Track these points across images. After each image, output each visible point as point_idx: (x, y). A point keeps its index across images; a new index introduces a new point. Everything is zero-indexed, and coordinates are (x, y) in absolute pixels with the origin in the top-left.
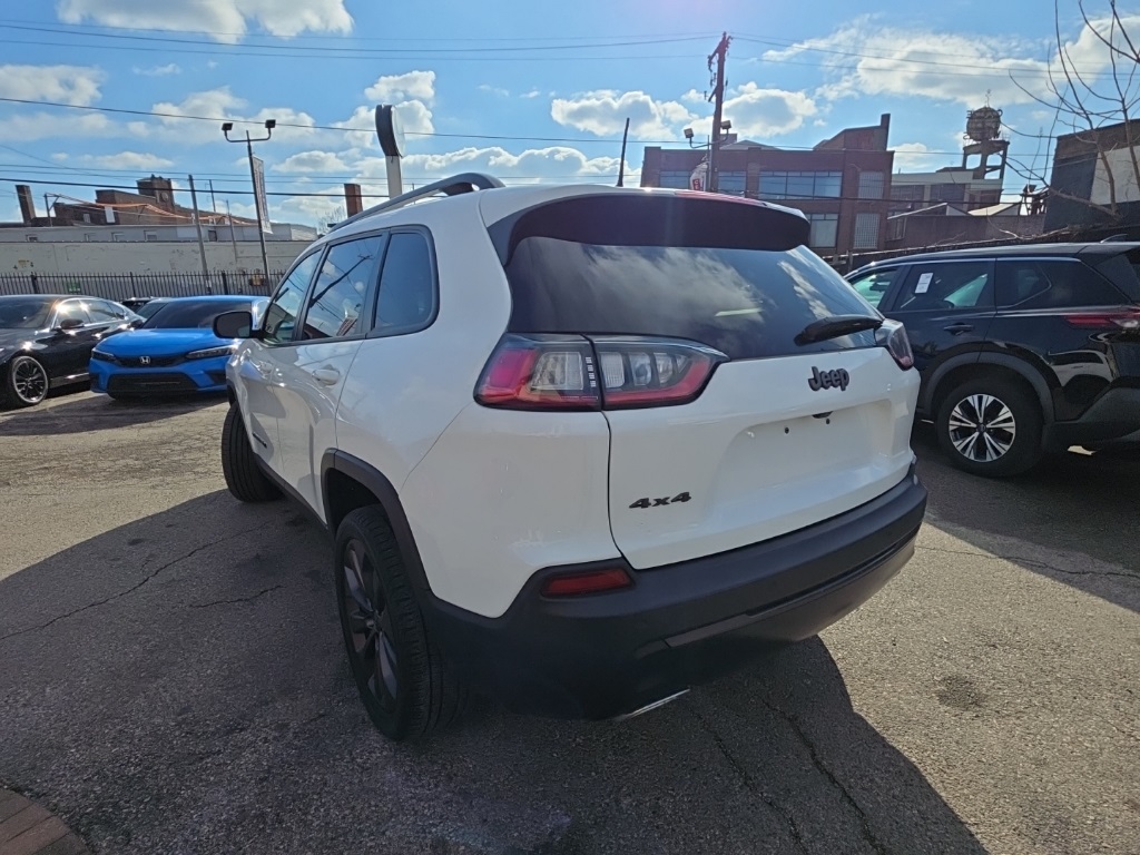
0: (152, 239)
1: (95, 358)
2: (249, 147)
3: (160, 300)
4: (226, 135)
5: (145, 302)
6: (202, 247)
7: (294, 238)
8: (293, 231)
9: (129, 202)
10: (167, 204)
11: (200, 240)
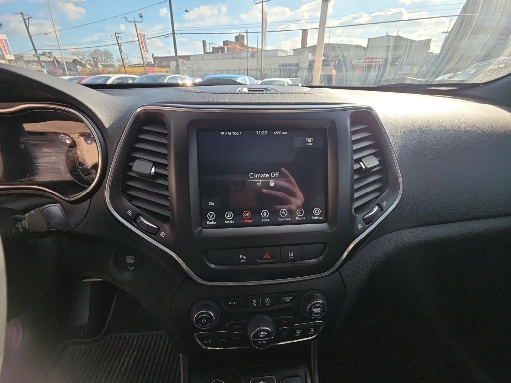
6: (247, 60)
7: (279, 56)
8: (279, 53)
9: (231, 45)
10: (242, 45)
11: (247, 57)
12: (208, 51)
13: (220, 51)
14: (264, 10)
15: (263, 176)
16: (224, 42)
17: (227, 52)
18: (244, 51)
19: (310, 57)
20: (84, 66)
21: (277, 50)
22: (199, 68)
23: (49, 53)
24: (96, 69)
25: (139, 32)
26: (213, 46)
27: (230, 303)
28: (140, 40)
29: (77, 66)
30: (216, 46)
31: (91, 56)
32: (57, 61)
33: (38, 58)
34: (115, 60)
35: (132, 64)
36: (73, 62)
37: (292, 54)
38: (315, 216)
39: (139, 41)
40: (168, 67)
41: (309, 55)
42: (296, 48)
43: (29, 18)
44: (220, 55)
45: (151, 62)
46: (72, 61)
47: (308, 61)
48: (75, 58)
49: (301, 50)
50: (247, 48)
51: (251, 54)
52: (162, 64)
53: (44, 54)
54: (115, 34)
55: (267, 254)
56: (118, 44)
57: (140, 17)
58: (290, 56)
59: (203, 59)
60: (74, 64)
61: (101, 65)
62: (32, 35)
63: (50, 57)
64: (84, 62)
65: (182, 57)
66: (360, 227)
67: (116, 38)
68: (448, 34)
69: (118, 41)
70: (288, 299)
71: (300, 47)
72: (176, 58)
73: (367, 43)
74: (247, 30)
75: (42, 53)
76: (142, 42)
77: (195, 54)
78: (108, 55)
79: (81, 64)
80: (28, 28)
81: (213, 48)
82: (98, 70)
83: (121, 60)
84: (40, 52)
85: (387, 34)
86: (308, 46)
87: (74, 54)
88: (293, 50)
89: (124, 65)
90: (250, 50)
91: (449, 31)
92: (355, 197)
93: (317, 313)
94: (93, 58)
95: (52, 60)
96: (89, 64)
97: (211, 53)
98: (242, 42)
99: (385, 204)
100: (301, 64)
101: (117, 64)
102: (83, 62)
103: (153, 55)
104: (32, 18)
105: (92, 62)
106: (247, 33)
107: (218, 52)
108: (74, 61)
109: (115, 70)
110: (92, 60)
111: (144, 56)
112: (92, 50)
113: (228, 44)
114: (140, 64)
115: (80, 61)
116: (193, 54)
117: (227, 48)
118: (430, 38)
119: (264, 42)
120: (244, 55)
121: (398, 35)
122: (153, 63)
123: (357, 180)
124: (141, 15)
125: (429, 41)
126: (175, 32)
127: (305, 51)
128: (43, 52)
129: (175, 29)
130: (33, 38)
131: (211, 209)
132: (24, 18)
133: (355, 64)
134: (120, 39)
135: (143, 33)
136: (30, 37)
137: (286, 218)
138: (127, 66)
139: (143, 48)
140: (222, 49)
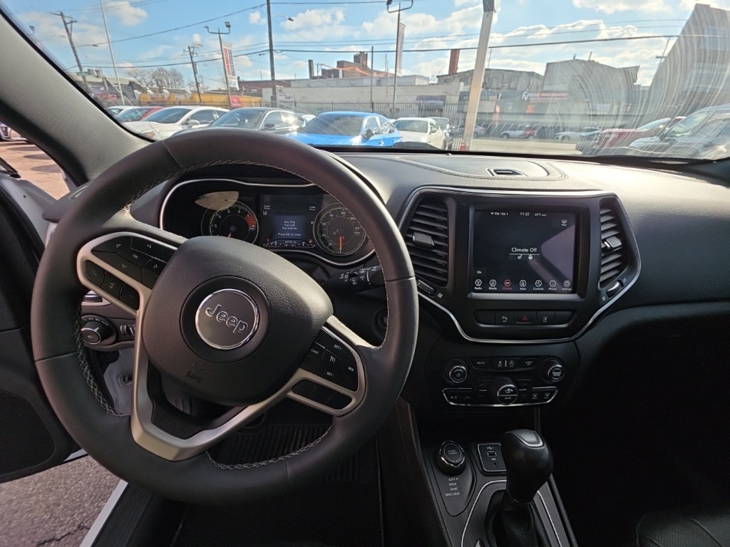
4: (388, 8)
6: (372, 89)
7: (416, 84)
8: (417, 80)
9: (348, 67)
10: (365, 67)
11: (371, 86)
12: (315, 75)
13: (332, 75)
14: (400, 21)
15: (523, 250)
16: (338, 62)
17: (343, 76)
18: (366, 75)
19: (462, 87)
20: (144, 91)
21: (415, 76)
22: (303, 97)
23: (97, 71)
24: (160, 96)
25: (224, 47)
26: (323, 67)
27: (478, 363)
28: (225, 57)
29: (135, 91)
30: (327, 68)
31: (154, 77)
32: (108, 82)
33: (84, 77)
34: (186, 83)
35: (209, 90)
36: (129, 85)
37: (436, 82)
38: (564, 288)
39: (223, 58)
40: (260, 95)
41: (459, 84)
42: (441, 74)
43: (72, 22)
44: (332, 80)
45: (236, 88)
46: (128, 83)
47: (458, 94)
48: (132, 79)
49: (449, 77)
50: (372, 71)
51: (378, 81)
52: (250, 91)
53: (89, 72)
54: (189, 48)
55: (525, 317)
56: (192, 63)
57: (227, 26)
58: (432, 84)
59: (309, 86)
60: (130, 87)
61: (168, 90)
62: (75, 46)
63: (97, 77)
64: (144, 86)
65: (280, 82)
66: (604, 299)
67: (190, 53)
68: (663, 60)
69: (191, 58)
70: (529, 363)
71: (447, 73)
72: (273, 83)
73: (545, 68)
74: (373, 47)
75: (87, 71)
76: (227, 61)
77: (297, 78)
78: (176, 76)
79: (140, 88)
80: (70, 35)
81: (323, 71)
82: (163, 97)
83: (195, 84)
84: (85, 70)
85: (574, 57)
86: (458, 71)
87: (130, 74)
88: (438, 77)
89: (198, 92)
90: (375, 75)
91: (666, 54)
92: (602, 272)
93: (556, 377)
94: (156, 80)
95: (100, 80)
96: (150, 89)
97: (320, 77)
98: (364, 63)
99: (624, 281)
100: (448, 97)
101: (188, 89)
102: (142, 86)
103: (239, 78)
104: (76, 22)
105: (155, 86)
106: (372, 52)
107: (330, 77)
108: (131, 83)
109: (186, 97)
110: (155, 82)
111: (229, 80)
112: (155, 69)
113: (345, 64)
114: (220, 90)
115: (138, 83)
116: (294, 78)
117: (343, 71)
118: (637, 65)
119: (398, 65)
120: (366, 82)
121: (591, 59)
122: (238, 89)
123: (604, 258)
124: (228, 24)
125: (637, 68)
126: (274, 48)
127: (454, 78)
128: (89, 70)
129: (274, 44)
130: (77, 49)
131: (479, 277)
132: (64, 21)
133: (526, 99)
134: (195, 55)
135: (230, 48)
136: (73, 48)
137: (541, 287)
138: (202, 92)
139: (228, 69)
140: (335, 73)
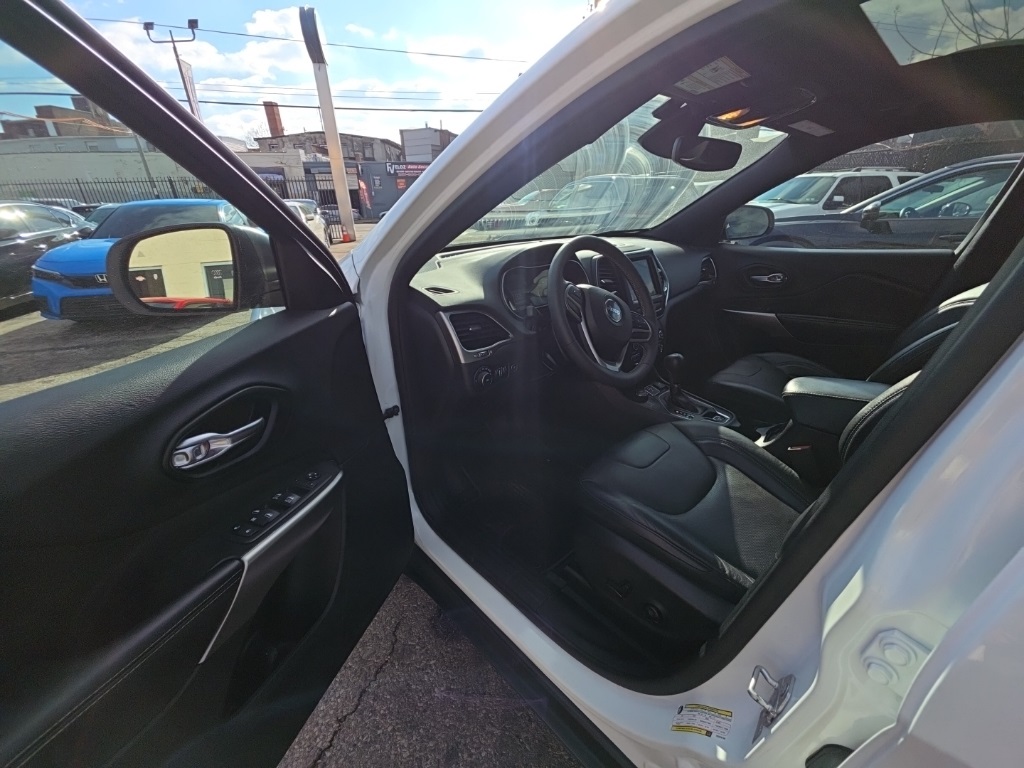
0: (94, 150)
1: (37, 277)
2: (175, 48)
3: (110, 205)
4: (148, 34)
5: (95, 207)
6: (142, 156)
9: (65, 117)
10: (102, 118)
13: (31, 131)
16: (39, 109)
17: (60, 133)
19: (303, 156)
30: (13, 119)
42: (261, 136)
44: (33, 141)
47: (301, 165)
58: (252, 150)
71: (270, 135)
73: (400, 136)
85: (427, 125)
86: (286, 133)
88: (256, 140)
100: (287, 170)
107: (27, 134)
113: (54, 111)
117: (56, 124)
121: (443, 128)
140: (36, 126)
